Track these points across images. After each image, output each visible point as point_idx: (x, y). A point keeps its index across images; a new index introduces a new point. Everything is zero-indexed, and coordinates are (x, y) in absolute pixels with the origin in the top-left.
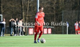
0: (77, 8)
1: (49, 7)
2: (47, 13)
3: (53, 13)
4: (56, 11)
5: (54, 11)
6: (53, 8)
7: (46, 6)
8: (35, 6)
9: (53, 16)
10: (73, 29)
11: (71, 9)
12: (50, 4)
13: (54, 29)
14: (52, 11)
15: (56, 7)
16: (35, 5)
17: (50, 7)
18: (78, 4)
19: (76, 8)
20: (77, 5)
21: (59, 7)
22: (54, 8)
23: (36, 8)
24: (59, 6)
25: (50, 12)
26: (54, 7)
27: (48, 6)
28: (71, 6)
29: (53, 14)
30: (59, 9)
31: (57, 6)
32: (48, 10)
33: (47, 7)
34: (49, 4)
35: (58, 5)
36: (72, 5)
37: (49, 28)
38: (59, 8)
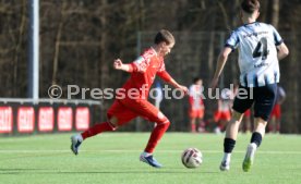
0: (196, 23)
1: (79, 16)
2: (73, 40)
3: (97, 44)
4: (111, 34)
5: (104, 35)
6: (96, 21)
7: (70, 11)
8: (21, 12)
9: (96, 54)
10: (181, 113)
11: (175, 25)
12: (86, 5)
13: (99, 110)
14: (93, 34)
15: (109, 18)
16: (22, 8)
17: (86, 16)
18: (200, 6)
19: (193, 19)
20: (197, 9)
21: (123, 16)
22: (103, 20)
23: (24, 18)
24: (123, 12)
25: (86, 38)
26: (101, 15)
27: (76, 11)
28: (174, 12)
29: (99, 47)
30: (121, 26)
31: (116, 14)
32: (77, 30)
33: (74, 14)
34: (81, 3)
35: (117, 9)
36: (180, 9)
37: (82, 106)
38: (124, 20)
